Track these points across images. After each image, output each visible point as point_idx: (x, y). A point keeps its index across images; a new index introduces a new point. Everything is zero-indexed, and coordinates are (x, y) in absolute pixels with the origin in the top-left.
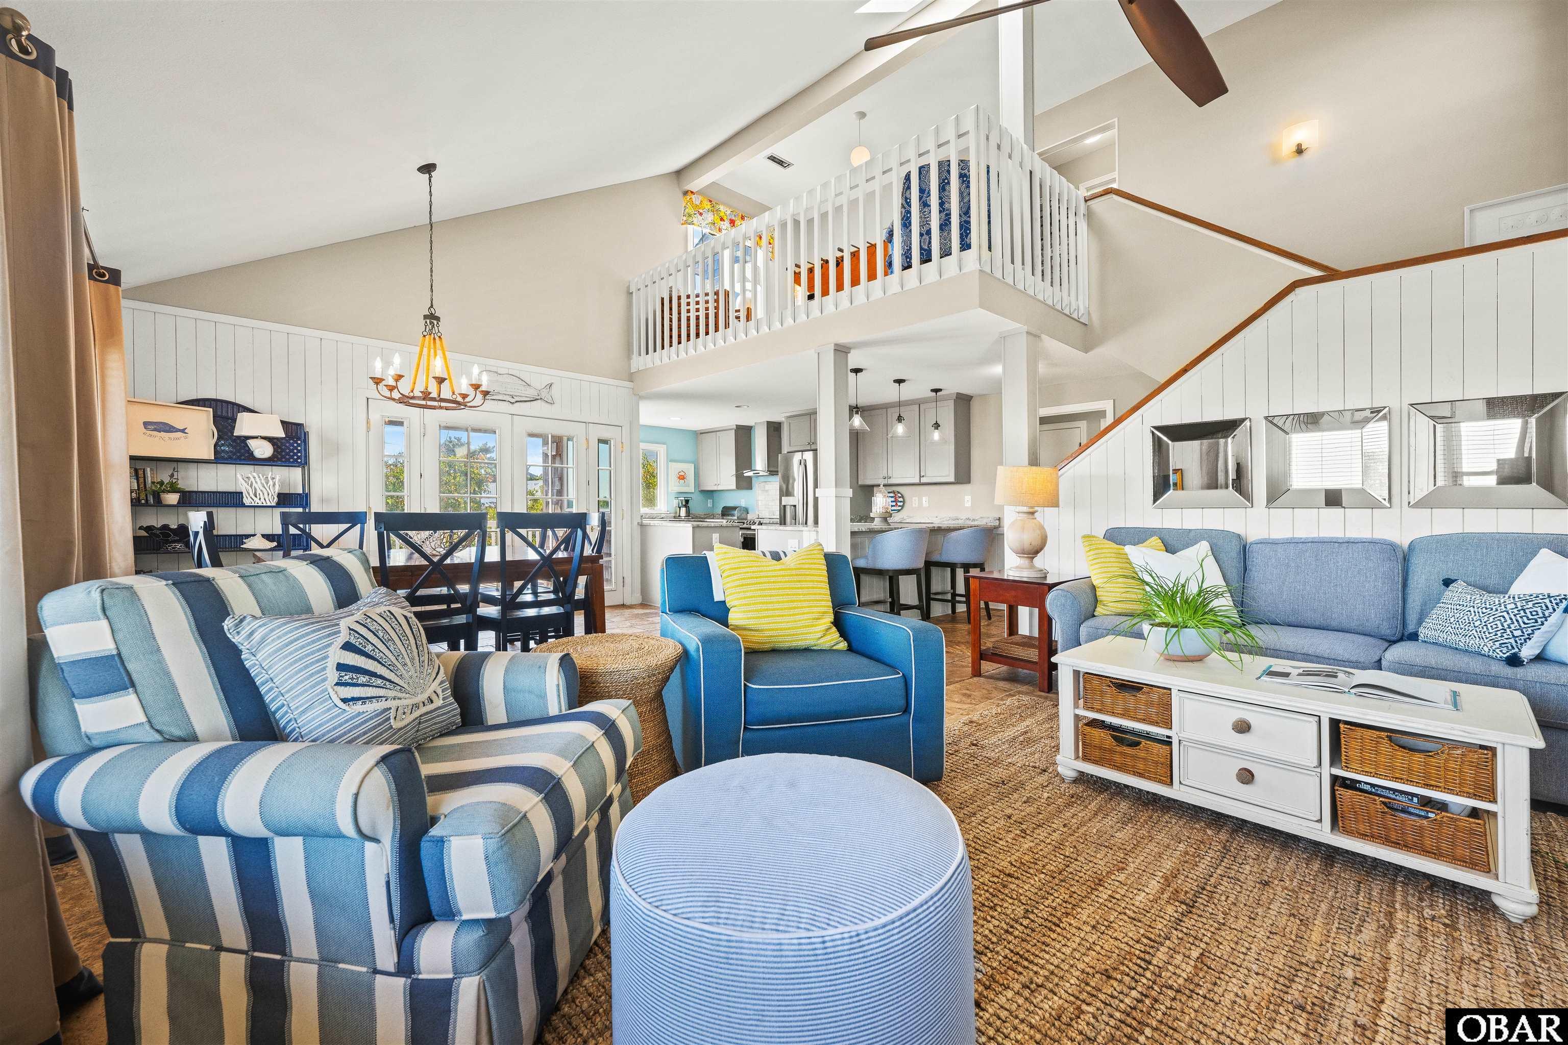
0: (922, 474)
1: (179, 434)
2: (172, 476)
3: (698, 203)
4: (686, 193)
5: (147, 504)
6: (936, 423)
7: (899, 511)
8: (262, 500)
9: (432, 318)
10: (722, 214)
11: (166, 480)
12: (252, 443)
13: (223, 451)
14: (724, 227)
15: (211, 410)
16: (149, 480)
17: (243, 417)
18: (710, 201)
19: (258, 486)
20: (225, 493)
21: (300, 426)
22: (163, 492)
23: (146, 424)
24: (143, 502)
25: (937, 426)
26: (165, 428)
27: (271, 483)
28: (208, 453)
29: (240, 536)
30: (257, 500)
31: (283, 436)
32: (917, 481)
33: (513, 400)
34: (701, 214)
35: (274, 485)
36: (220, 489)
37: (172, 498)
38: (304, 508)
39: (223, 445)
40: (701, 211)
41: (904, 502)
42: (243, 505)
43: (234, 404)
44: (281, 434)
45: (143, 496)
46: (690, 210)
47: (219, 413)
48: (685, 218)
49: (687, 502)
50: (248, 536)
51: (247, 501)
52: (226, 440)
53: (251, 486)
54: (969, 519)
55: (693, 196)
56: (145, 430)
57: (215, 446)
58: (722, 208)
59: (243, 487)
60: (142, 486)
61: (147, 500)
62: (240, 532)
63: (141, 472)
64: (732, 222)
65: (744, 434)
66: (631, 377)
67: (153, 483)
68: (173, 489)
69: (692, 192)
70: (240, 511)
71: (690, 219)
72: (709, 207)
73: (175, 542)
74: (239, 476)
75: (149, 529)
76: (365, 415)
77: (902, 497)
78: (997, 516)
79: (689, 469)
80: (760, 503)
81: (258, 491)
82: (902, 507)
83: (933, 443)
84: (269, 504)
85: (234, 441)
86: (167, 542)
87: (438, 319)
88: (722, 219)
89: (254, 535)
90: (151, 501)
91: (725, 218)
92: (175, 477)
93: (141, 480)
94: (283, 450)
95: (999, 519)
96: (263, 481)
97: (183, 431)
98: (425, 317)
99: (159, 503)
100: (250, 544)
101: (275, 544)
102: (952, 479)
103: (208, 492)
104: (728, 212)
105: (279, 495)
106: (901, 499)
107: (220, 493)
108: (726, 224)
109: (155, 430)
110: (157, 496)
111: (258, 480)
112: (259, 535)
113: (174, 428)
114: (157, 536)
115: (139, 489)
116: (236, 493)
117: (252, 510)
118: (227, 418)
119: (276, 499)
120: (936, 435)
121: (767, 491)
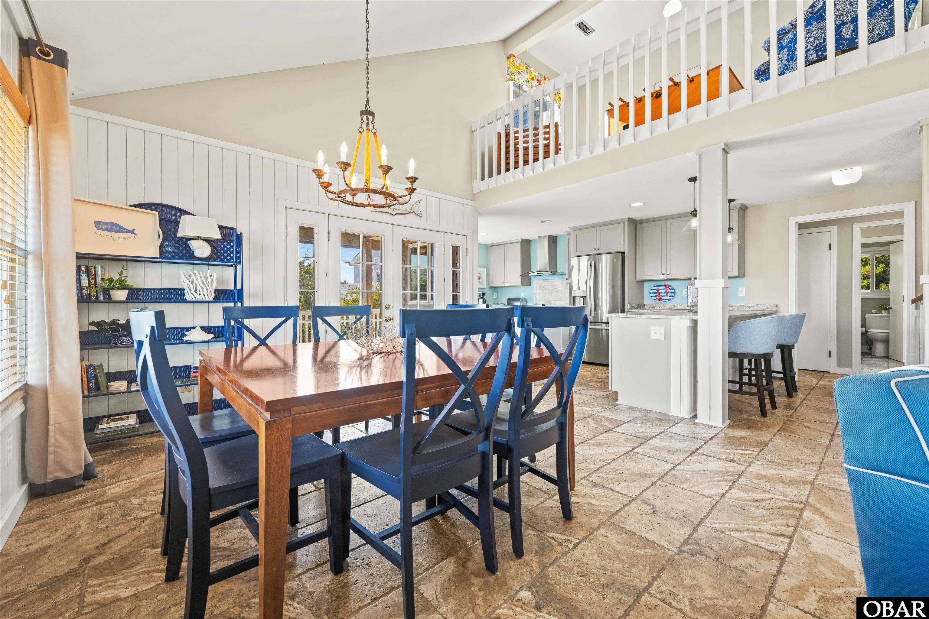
1: (128, 235)
2: (121, 273)
3: (518, 64)
4: (509, 57)
5: (97, 301)
8: (202, 295)
9: (367, 112)
10: (533, 75)
11: (116, 277)
12: (193, 244)
13: (167, 251)
14: (534, 85)
15: (157, 213)
16: (99, 277)
17: (185, 219)
18: (526, 64)
19: (199, 283)
20: (169, 289)
21: (233, 230)
22: (112, 289)
23: (97, 224)
24: (94, 298)
26: (117, 229)
27: (209, 280)
28: (154, 252)
29: (181, 328)
30: (197, 295)
31: (221, 238)
33: (394, 213)
34: (520, 73)
35: (212, 281)
36: (164, 287)
37: (121, 295)
38: (236, 303)
39: (167, 246)
40: (520, 71)
42: (185, 301)
43: (177, 209)
44: (217, 235)
45: (93, 292)
46: (513, 70)
47: (164, 217)
48: (508, 76)
49: (483, 295)
50: (188, 329)
51: (188, 297)
52: (170, 241)
53: (192, 283)
55: (515, 59)
56: (96, 230)
57: (161, 246)
58: (532, 69)
59: (185, 284)
60: (93, 283)
61: (97, 297)
62: (181, 325)
63: (92, 270)
64: (539, 82)
65: (526, 244)
66: (473, 197)
67: (103, 280)
68: (122, 286)
69: (514, 56)
70: (182, 305)
71: (513, 77)
72: (525, 68)
73: (123, 336)
74: (182, 274)
75: (98, 324)
76: (284, 223)
80: (537, 295)
81: (199, 288)
84: (207, 299)
85: (177, 242)
86: (116, 336)
87: (373, 114)
88: (533, 79)
89: (194, 328)
90: (101, 297)
91: (534, 78)
92: (125, 274)
93: (92, 277)
94: (218, 251)
96: (203, 279)
97: (132, 232)
98: (362, 113)
99: (108, 299)
100: (191, 336)
101: (212, 336)
103: (154, 289)
104: (536, 74)
105: (216, 291)
107: (164, 289)
108: (535, 83)
109: (106, 230)
110: (107, 292)
111: (198, 277)
112: (198, 328)
113: (124, 228)
114: (107, 331)
115: (89, 286)
116: (179, 289)
117: (192, 304)
118: (171, 222)
119: (213, 295)
121: (544, 286)
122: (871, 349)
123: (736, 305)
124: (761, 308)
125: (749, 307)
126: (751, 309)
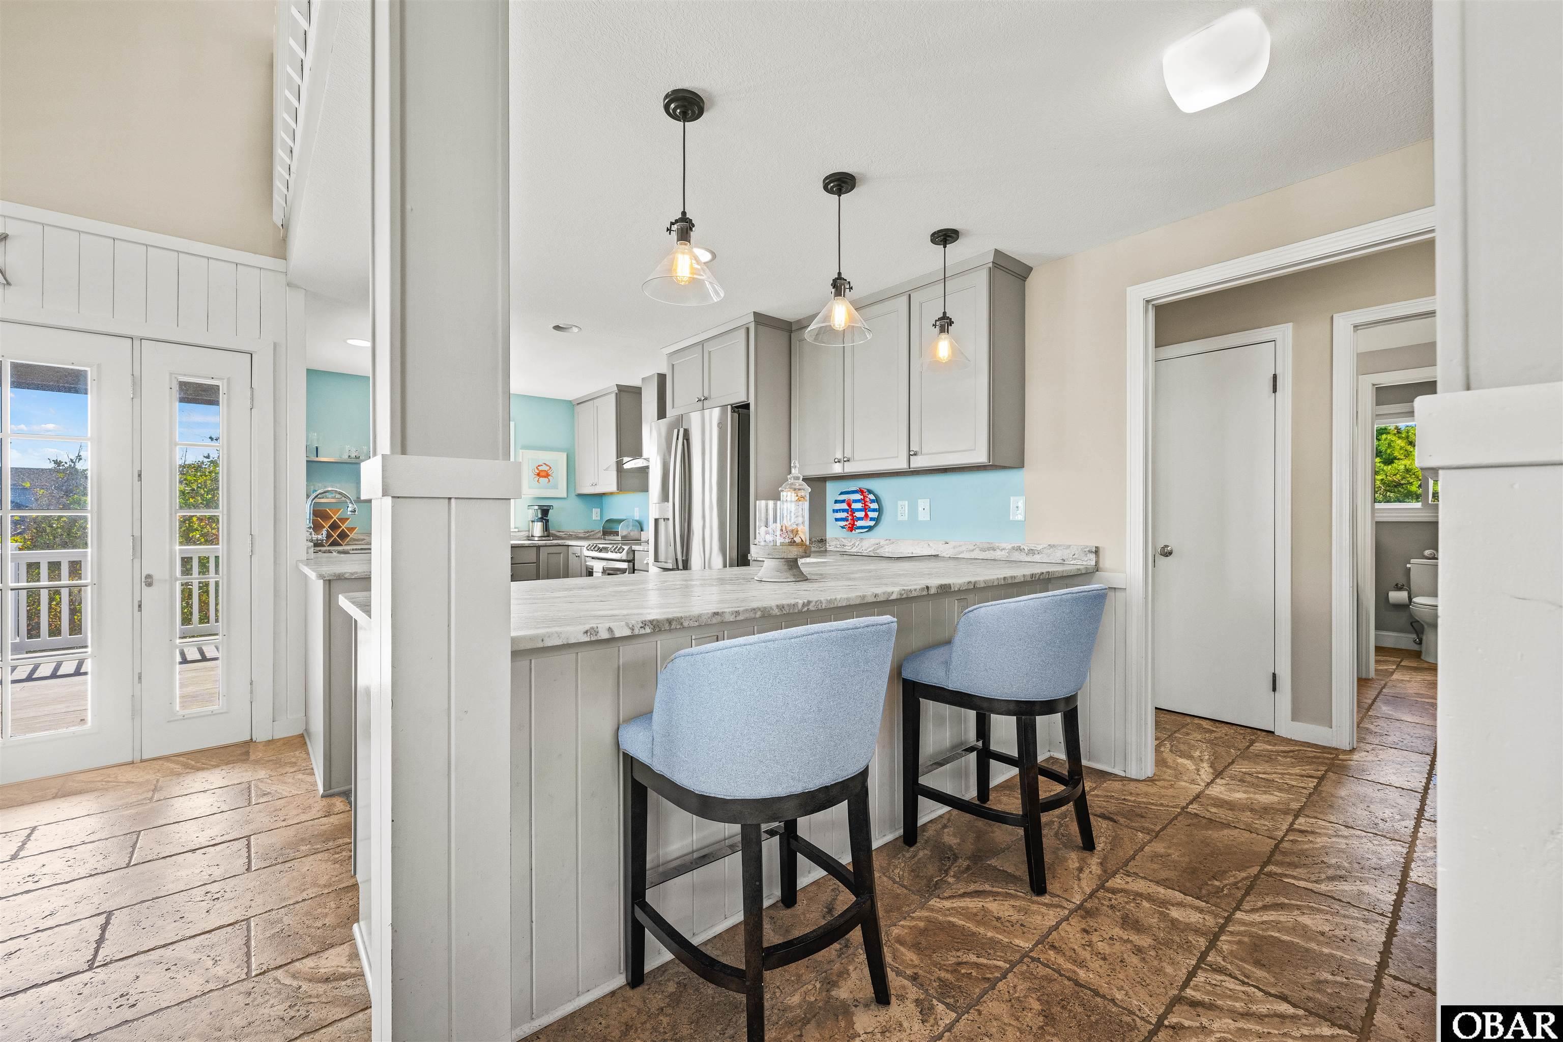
0: (914, 448)
6: (944, 317)
7: (870, 528)
25: (945, 323)
32: (902, 465)
41: (880, 510)
54: (1019, 549)
77: (877, 500)
78: (1093, 544)
79: (558, 462)
82: (877, 520)
83: (937, 365)
95: (1097, 552)
102: (981, 457)
106: (874, 506)
120: (944, 347)
122: (1420, 643)
123: (1003, 545)
124: (1057, 556)
125: (1032, 552)
126: (1037, 558)
